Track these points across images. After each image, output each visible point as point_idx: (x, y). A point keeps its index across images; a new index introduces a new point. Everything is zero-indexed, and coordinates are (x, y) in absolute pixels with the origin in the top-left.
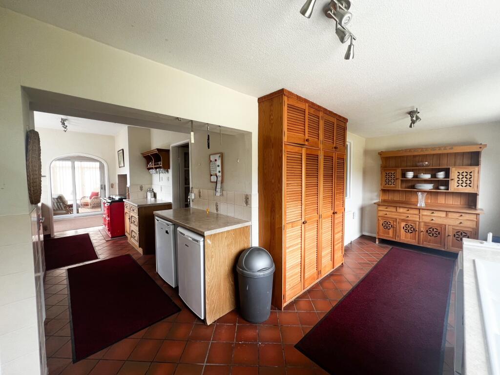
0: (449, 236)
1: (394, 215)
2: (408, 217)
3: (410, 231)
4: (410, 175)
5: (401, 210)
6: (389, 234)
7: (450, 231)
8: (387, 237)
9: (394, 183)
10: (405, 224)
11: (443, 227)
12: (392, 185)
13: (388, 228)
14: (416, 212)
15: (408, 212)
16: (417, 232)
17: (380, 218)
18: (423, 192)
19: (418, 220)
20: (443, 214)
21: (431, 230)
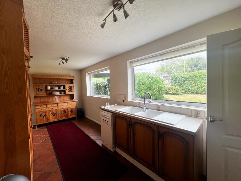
0: (69, 112)
1: (45, 109)
2: (53, 108)
3: (54, 115)
4: (49, 88)
5: (49, 106)
6: (43, 120)
7: (69, 110)
8: (42, 122)
9: (42, 92)
10: (51, 112)
11: (67, 109)
12: (41, 94)
13: (43, 117)
14: (56, 105)
15: (52, 106)
16: (57, 114)
17: (37, 113)
18: (57, 95)
19: (57, 108)
20: (66, 104)
21: (63, 111)
